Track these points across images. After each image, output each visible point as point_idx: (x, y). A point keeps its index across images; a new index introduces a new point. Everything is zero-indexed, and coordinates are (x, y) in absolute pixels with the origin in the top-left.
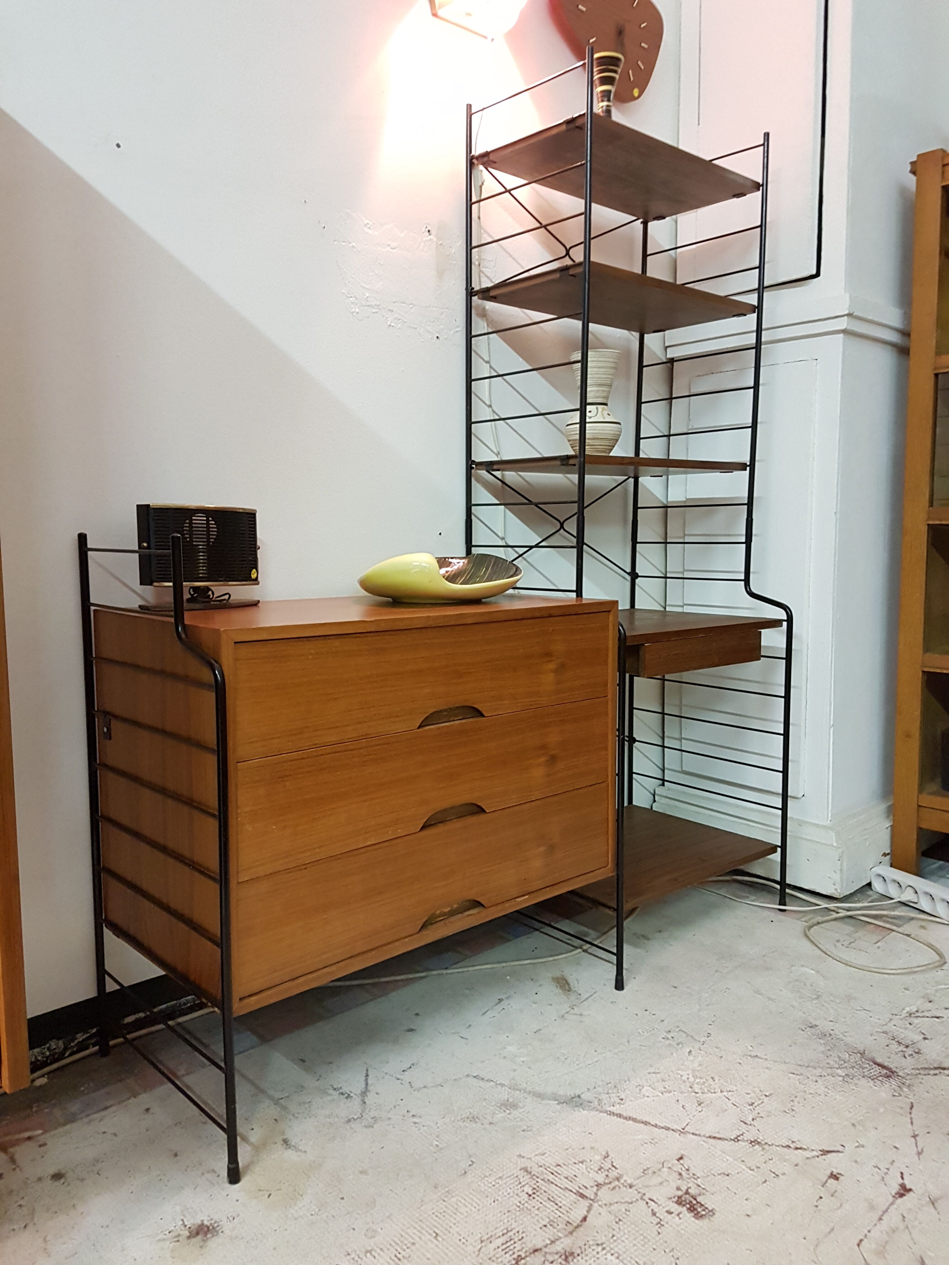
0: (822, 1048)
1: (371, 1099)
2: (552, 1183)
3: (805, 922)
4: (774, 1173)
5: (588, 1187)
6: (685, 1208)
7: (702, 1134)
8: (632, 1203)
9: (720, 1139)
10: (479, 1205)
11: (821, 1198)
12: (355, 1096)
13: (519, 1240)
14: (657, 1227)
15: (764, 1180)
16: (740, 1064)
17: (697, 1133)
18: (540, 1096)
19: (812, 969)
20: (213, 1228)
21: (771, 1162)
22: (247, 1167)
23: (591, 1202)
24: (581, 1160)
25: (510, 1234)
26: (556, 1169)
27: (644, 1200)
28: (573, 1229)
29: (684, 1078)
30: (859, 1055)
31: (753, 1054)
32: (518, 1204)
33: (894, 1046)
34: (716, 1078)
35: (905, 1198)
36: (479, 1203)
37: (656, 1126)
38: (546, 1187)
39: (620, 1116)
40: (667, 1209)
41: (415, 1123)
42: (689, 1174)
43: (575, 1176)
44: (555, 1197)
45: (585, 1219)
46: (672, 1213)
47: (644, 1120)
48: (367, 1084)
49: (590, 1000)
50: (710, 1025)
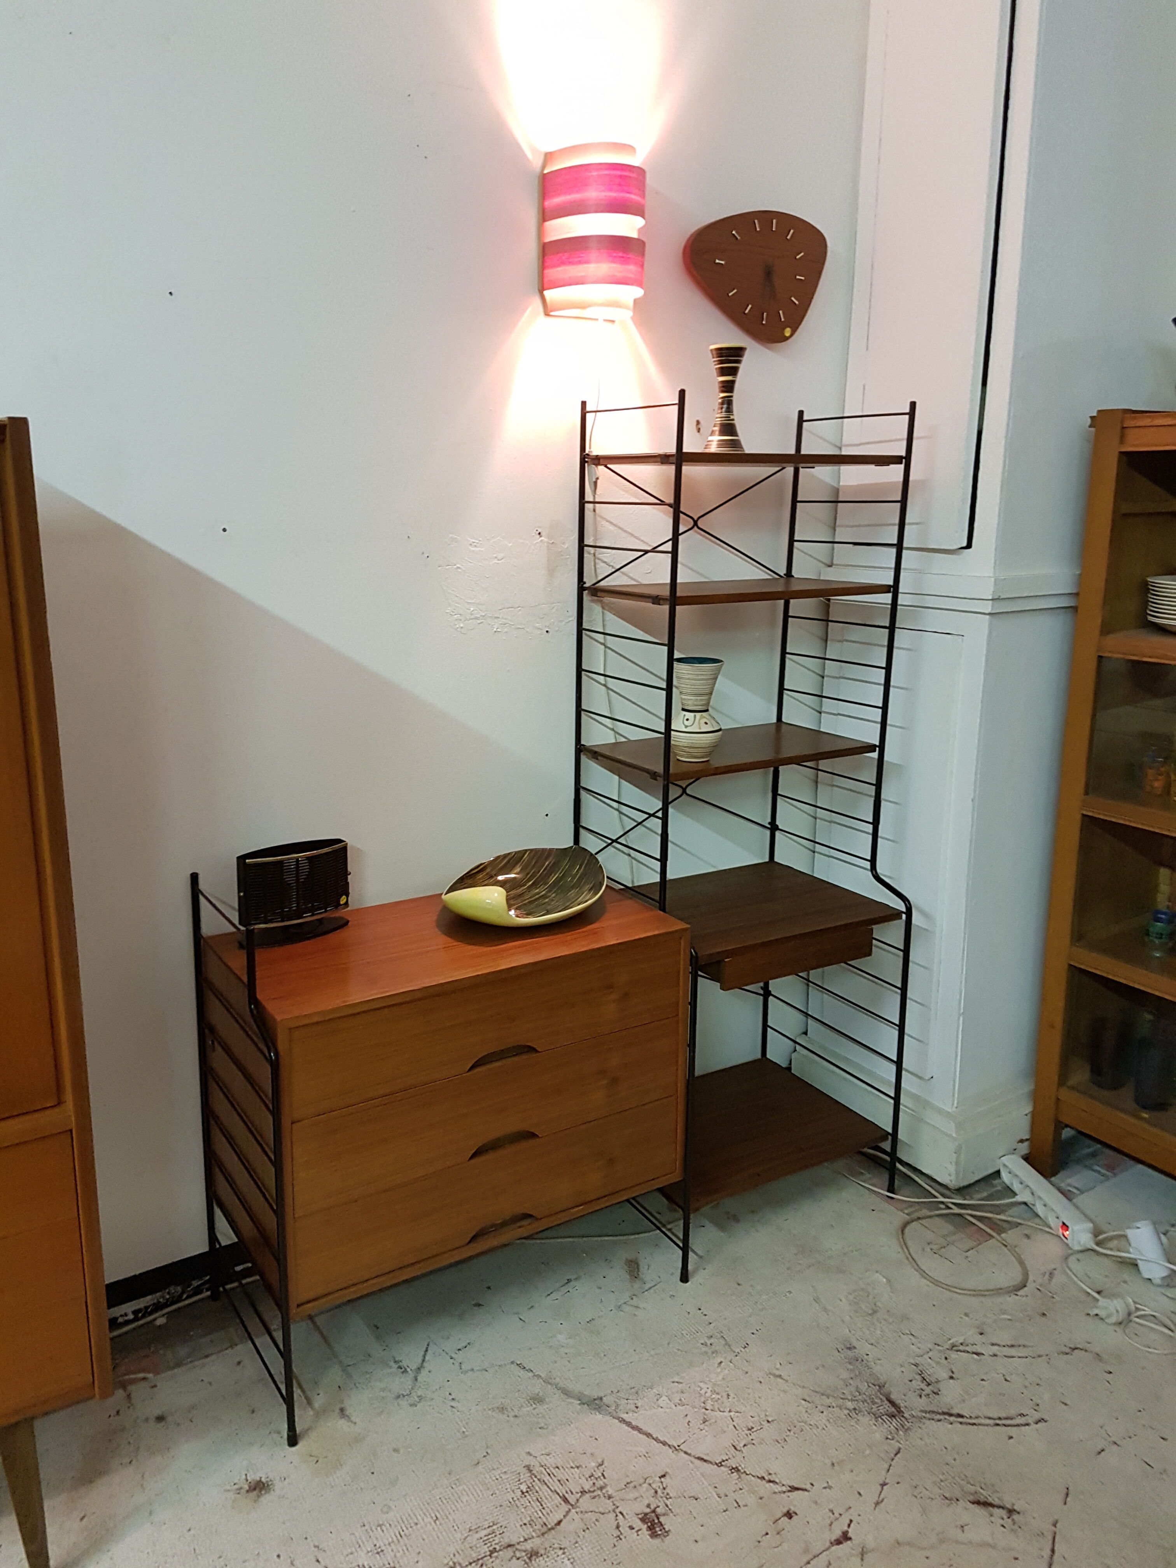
0: (845, 1375)
1: (423, 1376)
2: (546, 1484)
3: (907, 1214)
4: (737, 1503)
5: (574, 1493)
6: (646, 1526)
7: (693, 1454)
8: (603, 1514)
9: (705, 1461)
10: (479, 1496)
11: (767, 1534)
12: (410, 1372)
13: (500, 1534)
14: (615, 1539)
15: (725, 1509)
16: (761, 1382)
17: (689, 1452)
18: (566, 1393)
19: (884, 1277)
20: (268, 1485)
21: (741, 1491)
22: (306, 1431)
23: (571, 1507)
24: (578, 1465)
25: (495, 1527)
26: (553, 1471)
27: (615, 1512)
28: (548, 1530)
29: (703, 1392)
30: (877, 1387)
31: (777, 1373)
32: (511, 1500)
33: (918, 1384)
34: (732, 1395)
35: (841, 1546)
36: (480, 1494)
37: (656, 1440)
38: (539, 1488)
39: (629, 1424)
40: (630, 1524)
41: (452, 1407)
42: (663, 1493)
43: (567, 1480)
44: (544, 1498)
45: (559, 1523)
46: (633, 1529)
47: (649, 1431)
48: (423, 1361)
49: (652, 1291)
50: (753, 1334)
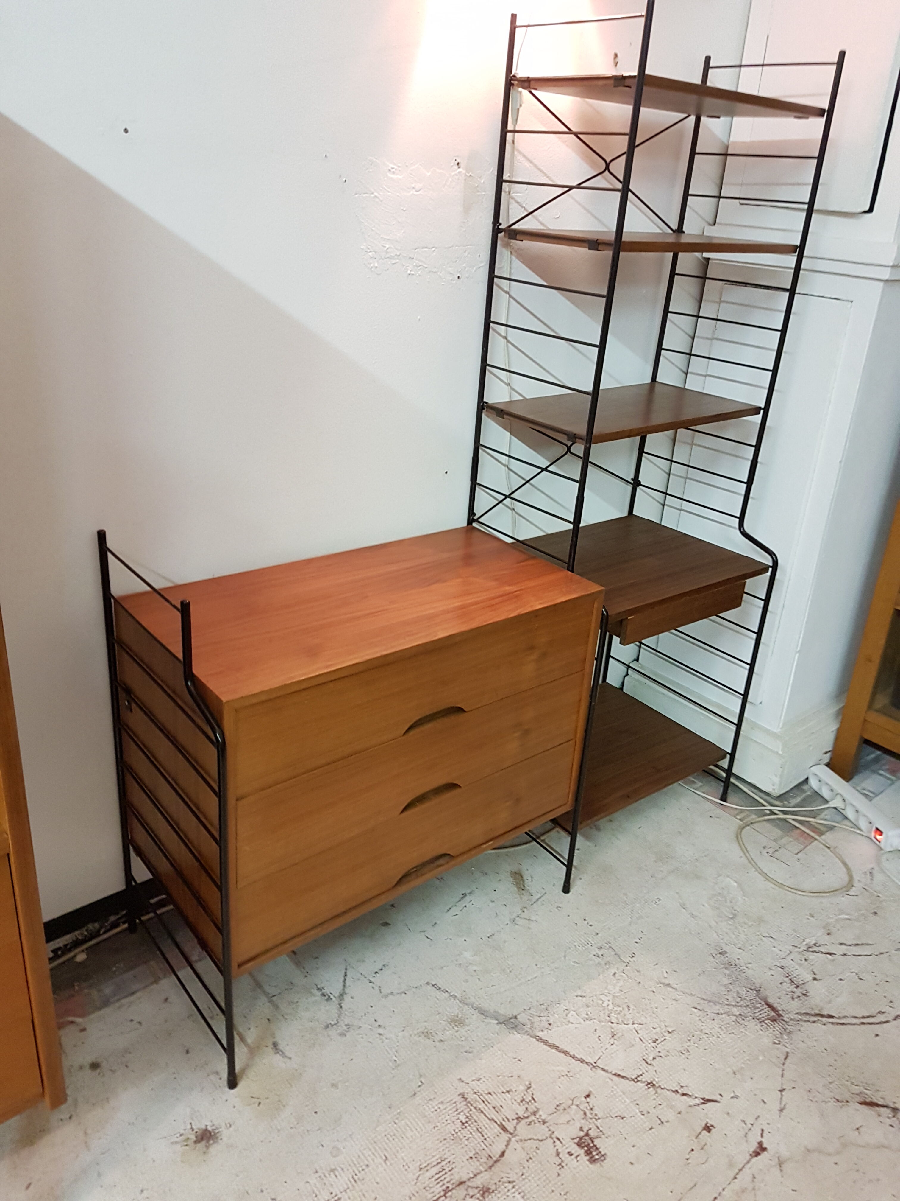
0: (726, 981)
1: (347, 1002)
2: (482, 1112)
3: (740, 820)
4: (660, 1119)
5: (511, 1120)
6: (583, 1151)
7: (610, 1070)
8: (542, 1140)
9: (623, 1077)
10: (422, 1130)
11: (693, 1150)
12: (334, 999)
13: (450, 1171)
14: (558, 1167)
15: (650, 1127)
16: (654, 992)
17: (606, 1068)
18: (483, 1012)
19: (736, 882)
20: (215, 1134)
21: (660, 1107)
22: (243, 1071)
23: (510, 1136)
24: (508, 1089)
25: (443, 1163)
26: (486, 1097)
27: (552, 1138)
28: (494, 1162)
29: (605, 1005)
30: (755, 992)
31: (667, 982)
32: (453, 1133)
33: (788, 987)
34: (632, 1007)
35: (759, 1157)
36: (423, 1128)
37: (573, 1057)
38: (477, 1116)
39: (546, 1042)
40: (568, 1150)
41: (380, 1034)
42: (592, 1114)
43: (501, 1106)
44: (483, 1128)
45: (503, 1154)
46: (572, 1155)
47: (566, 1049)
48: (344, 986)
49: (539, 902)
50: (636, 942)
